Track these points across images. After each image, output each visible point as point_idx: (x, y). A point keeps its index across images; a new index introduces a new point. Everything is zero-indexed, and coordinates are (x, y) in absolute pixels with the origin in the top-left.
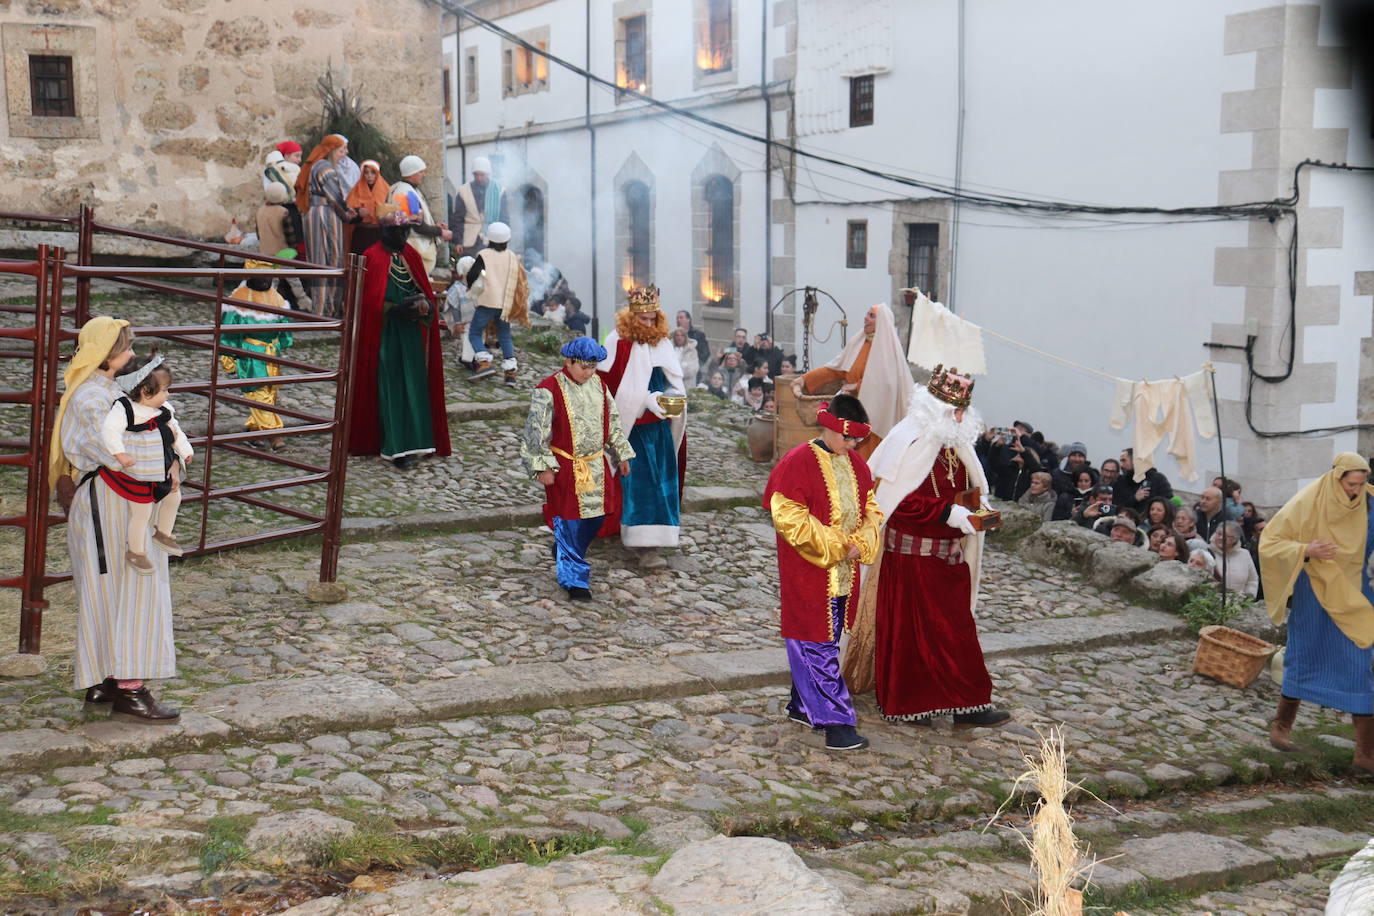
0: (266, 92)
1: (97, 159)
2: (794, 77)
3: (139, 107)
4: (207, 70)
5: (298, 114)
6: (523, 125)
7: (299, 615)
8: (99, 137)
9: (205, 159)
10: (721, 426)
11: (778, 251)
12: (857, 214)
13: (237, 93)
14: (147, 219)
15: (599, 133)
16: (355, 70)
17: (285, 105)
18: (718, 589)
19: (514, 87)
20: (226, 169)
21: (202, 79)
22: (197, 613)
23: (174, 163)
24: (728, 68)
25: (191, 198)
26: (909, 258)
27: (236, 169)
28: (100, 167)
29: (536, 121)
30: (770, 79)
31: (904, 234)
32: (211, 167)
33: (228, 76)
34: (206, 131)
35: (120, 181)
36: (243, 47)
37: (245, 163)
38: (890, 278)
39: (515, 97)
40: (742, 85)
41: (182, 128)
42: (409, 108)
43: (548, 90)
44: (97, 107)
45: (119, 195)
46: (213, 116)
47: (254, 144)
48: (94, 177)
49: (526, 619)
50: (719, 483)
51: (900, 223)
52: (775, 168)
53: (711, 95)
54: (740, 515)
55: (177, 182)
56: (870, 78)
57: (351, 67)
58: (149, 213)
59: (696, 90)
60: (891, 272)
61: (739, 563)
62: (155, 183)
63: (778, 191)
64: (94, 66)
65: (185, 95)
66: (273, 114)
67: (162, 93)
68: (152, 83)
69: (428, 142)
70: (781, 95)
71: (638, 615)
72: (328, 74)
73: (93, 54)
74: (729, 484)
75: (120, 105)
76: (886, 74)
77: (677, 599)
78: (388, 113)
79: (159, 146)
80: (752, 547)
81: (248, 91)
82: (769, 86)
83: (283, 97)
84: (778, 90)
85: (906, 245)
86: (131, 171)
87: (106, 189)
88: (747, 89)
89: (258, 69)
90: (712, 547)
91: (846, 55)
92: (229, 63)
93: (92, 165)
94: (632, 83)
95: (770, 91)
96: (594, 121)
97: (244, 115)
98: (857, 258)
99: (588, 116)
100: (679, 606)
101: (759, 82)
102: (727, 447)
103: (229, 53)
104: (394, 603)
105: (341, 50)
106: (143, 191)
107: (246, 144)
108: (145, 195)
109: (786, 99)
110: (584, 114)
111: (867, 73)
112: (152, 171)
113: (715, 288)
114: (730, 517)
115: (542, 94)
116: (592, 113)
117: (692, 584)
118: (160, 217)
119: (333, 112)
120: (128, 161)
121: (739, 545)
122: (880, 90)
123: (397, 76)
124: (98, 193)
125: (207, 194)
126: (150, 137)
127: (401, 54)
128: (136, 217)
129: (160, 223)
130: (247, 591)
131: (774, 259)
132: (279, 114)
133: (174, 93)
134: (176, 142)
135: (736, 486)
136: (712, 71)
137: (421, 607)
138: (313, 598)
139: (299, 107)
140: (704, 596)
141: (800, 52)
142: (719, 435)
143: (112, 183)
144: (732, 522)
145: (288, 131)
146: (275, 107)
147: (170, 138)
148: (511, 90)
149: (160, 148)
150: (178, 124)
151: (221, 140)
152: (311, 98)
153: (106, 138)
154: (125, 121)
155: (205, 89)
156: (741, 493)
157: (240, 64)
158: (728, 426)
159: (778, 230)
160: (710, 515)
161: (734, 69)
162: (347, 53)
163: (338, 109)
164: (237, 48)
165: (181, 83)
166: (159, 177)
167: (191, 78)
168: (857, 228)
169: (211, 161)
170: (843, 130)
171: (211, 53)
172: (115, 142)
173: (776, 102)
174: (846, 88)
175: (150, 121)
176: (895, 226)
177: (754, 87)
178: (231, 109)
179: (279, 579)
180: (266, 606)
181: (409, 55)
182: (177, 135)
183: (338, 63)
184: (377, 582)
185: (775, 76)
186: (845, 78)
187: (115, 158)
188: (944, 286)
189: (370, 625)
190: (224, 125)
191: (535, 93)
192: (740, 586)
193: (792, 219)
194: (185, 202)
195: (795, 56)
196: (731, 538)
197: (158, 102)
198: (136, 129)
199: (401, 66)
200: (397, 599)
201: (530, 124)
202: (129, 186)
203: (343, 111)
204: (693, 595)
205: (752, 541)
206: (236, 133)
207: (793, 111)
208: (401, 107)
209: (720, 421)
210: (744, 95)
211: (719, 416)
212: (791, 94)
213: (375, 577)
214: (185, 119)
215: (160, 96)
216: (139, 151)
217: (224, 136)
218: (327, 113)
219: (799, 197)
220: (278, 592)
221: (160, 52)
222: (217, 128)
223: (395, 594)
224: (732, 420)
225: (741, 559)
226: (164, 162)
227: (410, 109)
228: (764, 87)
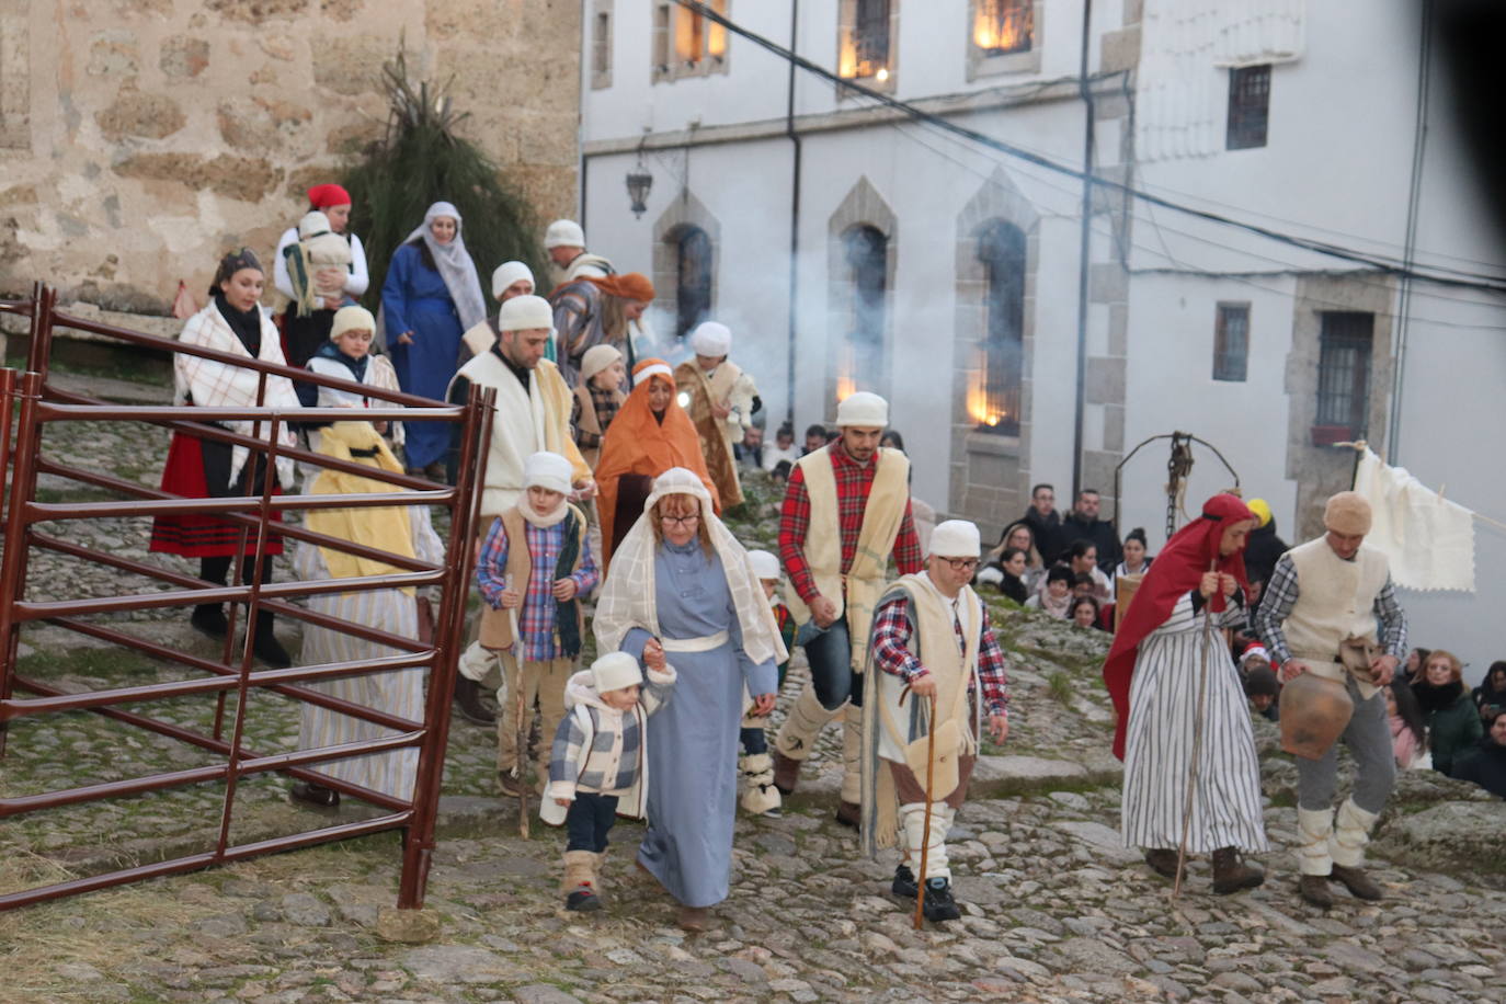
0: (299, 83)
1: (24, 181)
2: (1136, 66)
3: (94, 99)
4: (206, 45)
5: (348, 119)
6: (684, 127)
7: (364, 965)
8: (29, 146)
9: (197, 187)
10: (1022, 651)
11: (1098, 347)
12: (1234, 293)
13: (253, 83)
14: (100, 280)
15: (808, 146)
16: (443, 52)
17: (328, 104)
18: (1033, 936)
19: (671, 66)
20: (231, 204)
21: (197, 59)
22: (201, 958)
23: (147, 191)
24: (1024, 45)
25: (172, 248)
26: (1321, 367)
27: (247, 205)
28: (27, 194)
29: (706, 122)
30: (1094, 67)
31: (1314, 328)
32: (206, 199)
33: (239, 54)
34: (202, 143)
35: (60, 218)
36: (265, 9)
37: (260, 195)
38: (1285, 400)
39: (672, 81)
40: (1047, 75)
41: (162, 136)
42: (525, 112)
43: (726, 73)
44: (27, 99)
45: (58, 240)
46: (213, 119)
47: (276, 164)
48: (17, 210)
49: (726, 980)
50: (1022, 750)
51: (1307, 309)
52: (1098, 213)
53: (996, 90)
54: (1060, 806)
55: (151, 223)
56: (1265, 69)
57: (435, 47)
58: (104, 271)
59: (970, 81)
60: (1288, 389)
61: (1063, 892)
62: (115, 223)
63: (1102, 252)
64: (26, 33)
65: (168, 84)
66: (309, 117)
67: (133, 79)
68: (117, 63)
69: (553, 170)
70: (1112, 93)
71: (906, 978)
72: (400, 58)
73: (25, 12)
74: (1039, 753)
75: (65, 96)
76: (1292, 64)
77: (967, 951)
78: (491, 122)
79: (126, 164)
80: (1082, 864)
81: (271, 79)
82: (1094, 79)
83: (326, 91)
84: (1108, 84)
85: (1316, 347)
86: (77, 202)
87: (37, 229)
88: (1056, 83)
89: (288, 45)
90: (1016, 861)
91: (1225, 32)
92: (242, 34)
93: (14, 190)
94: (866, 66)
95: (1095, 87)
96: (800, 126)
97: (263, 118)
98: (1229, 363)
99: (791, 118)
100: (972, 966)
101: (1076, 72)
102: (1033, 688)
103: (243, 18)
104: (514, 947)
105: (421, 18)
106: (95, 235)
107: (264, 164)
108: (99, 242)
109: (1121, 101)
110: (784, 113)
111: (1260, 61)
112: (111, 203)
113: (990, 403)
114: (1044, 810)
115: (716, 79)
116: (797, 112)
117: (989, 927)
118: (121, 277)
119: (405, 119)
120: (75, 186)
121: (1062, 860)
122: (1281, 90)
123: (510, 62)
124: (23, 236)
125: (199, 242)
126: (110, 149)
127: (517, 27)
128: (83, 276)
129: (120, 286)
130: (280, 920)
131: (1092, 360)
132: (319, 118)
133: (152, 80)
134: (151, 157)
135: (1052, 756)
136: (998, 52)
137: (558, 955)
138: (387, 935)
139: (352, 107)
140: (1012, 949)
141: (1147, 26)
142: (1019, 666)
143: (46, 220)
144: (1047, 817)
145: (333, 147)
146: (312, 106)
147: (144, 151)
148: (665, 70)
149: (126, 168)
150: (157, 128)
151: (224, 156)
152: (369, 94)
153: (41, 149)
154: (72, 120)
155: (203, 75)
156: (1062, 769)
157: (260, 36)
158: (1034, 652)
159: (1099, 315)
160: (1012, 805)
161: (1035, 49)
162: (430, 23)
163: (414, 114)
164: (256, 11)
165: (164, 63)
166: (122, 215)
167: (180, 57)
168: (1232, 318)
169: (208, 189)
170: (1215, 154)
171: (214, 17)
172: (54, 155)
173: (1103, 106)
174: (1221, 88)
175: (111, 123)
176: (1298, 314)
177: (1068, 80)
178: (241, 108)
179: (330, 900)
180: (311, 947)
181: (529, 28)
182: (154, 146)
183: (415, 41)
184: (485, 908)
185: (1104, 63)
186: (1220, 69)
187: (53, 181)
188: (1381, 416)
189: (480, 985)
190: (230, 133)
191: (705, 76)
192: (1067, 933)
193: (1123, 296)
194: (163, 254)
195: (1138, 33)
196: (1048, 847)
197: (126, 94)
198: (89, 135)
199: (515, 47)
200: (519, 939)
201: (695, 127)
202: (72, 225)
203: (422, 117)
204: (993, 946)
205: (1081, 854)
206: (249, 147)
207: (1132, 121)
208: (515, 113)
209: (1021, 642)
210: (1051, 92)
211: (1018, 634)
212: (1129, 93)
213: (480, 901)
214: (170, 122)
215: (130, 84)
216: (92, 171)
217: (230, 151)
218: (395, 120)
219: (1137, 261)
220: (329, 923)
221: (132, 13)
222: (217, 137)
223: (514, 930)
224: (1040, 642)
225: (1066, 883)
226: (132, 190)
227: (528, 115)
228: (1085, 80)
